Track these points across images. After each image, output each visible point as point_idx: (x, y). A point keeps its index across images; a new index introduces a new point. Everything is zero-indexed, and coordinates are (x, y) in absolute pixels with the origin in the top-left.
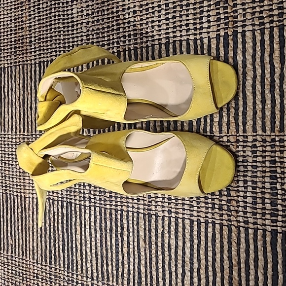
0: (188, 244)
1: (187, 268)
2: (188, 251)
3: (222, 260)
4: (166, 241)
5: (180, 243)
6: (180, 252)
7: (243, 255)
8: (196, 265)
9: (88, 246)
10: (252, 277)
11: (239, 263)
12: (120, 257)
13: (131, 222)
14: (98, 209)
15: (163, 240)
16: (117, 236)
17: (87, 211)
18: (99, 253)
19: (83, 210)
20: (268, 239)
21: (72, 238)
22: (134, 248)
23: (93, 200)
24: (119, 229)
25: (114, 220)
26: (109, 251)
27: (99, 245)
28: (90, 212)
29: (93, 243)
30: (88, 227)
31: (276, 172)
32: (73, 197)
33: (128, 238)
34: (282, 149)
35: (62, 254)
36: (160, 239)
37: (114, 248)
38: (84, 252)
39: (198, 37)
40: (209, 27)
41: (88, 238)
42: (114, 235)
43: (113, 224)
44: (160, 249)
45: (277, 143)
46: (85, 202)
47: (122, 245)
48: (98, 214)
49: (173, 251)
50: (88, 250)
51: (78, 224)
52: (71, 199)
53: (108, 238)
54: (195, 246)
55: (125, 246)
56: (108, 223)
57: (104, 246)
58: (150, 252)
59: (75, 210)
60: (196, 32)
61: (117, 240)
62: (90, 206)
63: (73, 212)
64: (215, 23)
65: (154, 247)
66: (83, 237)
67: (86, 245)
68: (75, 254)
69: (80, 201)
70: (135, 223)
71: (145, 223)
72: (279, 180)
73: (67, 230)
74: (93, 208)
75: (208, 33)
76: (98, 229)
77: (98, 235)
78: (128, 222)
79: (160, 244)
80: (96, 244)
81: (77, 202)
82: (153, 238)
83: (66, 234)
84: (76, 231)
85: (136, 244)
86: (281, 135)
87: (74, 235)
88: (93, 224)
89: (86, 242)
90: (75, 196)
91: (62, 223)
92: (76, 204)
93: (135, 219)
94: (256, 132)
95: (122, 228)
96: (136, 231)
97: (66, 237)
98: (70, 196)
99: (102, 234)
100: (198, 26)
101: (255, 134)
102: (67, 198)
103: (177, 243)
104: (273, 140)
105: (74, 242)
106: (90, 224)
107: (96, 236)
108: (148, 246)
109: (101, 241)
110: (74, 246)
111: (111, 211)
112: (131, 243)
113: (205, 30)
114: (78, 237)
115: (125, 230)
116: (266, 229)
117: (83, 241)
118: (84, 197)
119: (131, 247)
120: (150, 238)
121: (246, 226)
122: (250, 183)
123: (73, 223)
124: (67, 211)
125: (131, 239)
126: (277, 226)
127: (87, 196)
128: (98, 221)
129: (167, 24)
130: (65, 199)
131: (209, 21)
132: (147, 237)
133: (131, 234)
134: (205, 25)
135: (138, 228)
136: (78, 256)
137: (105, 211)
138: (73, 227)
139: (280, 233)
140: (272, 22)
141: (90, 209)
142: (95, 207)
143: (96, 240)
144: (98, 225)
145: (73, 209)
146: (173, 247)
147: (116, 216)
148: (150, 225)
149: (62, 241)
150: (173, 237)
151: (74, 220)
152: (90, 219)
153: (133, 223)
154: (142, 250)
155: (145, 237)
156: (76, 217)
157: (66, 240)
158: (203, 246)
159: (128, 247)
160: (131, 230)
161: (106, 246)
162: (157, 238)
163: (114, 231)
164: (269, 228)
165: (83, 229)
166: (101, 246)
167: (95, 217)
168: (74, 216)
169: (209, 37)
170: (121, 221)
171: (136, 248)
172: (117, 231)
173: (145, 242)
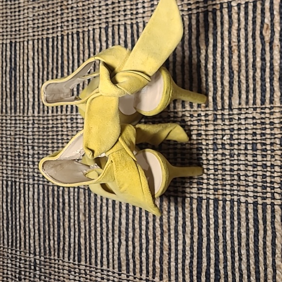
0: (124, 215)
1: (123, 238)
2: (124, 221)
3: (154, 228)
4: (104, 213)
5: (117, 215)
6: (117, 223)
7: (173, 222)
8: (131, 234)
9: (32, 222)
10: (180, 242)
11: (169, 230)
12: (62, 231)
13: (72, 197)
14: (41, 187)
15: (101, 213)
16: (58, 211)
17: (31, 189)
18: (42, 229)
19: (27, 189)
20: (195, 206)
21: (16, 216)
22: (74, 222)
23: (36, 178)
24: (61, 204)
25: (56, 196)
26: (51, 226)
27: (41, 221)
28: (34, 189)
29: (36, 220)
30: (31, 204)
31: (201, 144)
32: (17, 176)
33: (69, 212)
34: (207, 123)
35: (6, 233)
36: (98, 212)
37: (56, 223)
38: (27, 229)
39: (134, 21)
40: (144, 12)
41: (31, 215)
42: (56, 211)
43: (56, 200)
44: (98, 221)
45: (203, 118)
46: (29, 180)
47: (64, 220)
48: (41, 191)
49: (110, 222)
50: (31, 227)
51: (22, 202)
52: (16, 178)
53: (51, 214)
54: (131, 217)
55: (67, 220)
56: (51, 199)
57: (47, 222)
58: (90, 224)
59: (20, 188)
60: (132, 17)
61: (59, 215)
62: (34, 185)
63: (18, 191)
64: (150, 9)
65: (93, 219)
66: (27, 215)
67: (29, 222)
68: (18, 231)
69: (24, 179)
70: (76, 198)
71: (85, 197)
72: (205, 151)
73: (11, 208)
74: (36, 186)
75: (143, 17)
76: (41, 205)
77: (41, 212)
78: (69, 197)
79: (98, 217)
80: (39, 220)
81: (22, 181)
82: (93, 211)
83: (10, 212)
84: (20, 209)
85: (76, 218)
86: (207, 111)
87: (18, 213)
88: (36, 201)
89: (29, 218)
90: (20, 175)
91: (7, 202)
92: (20, 183)
93: (76, 194)
94: (185, 108)
95: (64, 204)
96: (76, 206)
97: (10, 215)
98: (15, 175)
99: (44, 210)
100: (134, 12)
101: (184, 110)
102: (12, 177)
103: (114, 214)
104: (199, 115)
105: (18, 220)
106: (34, 201)
107: (39, 213)
108: (87, 219)
109: (44, 216)
110: (18, 224)
111: (53, 188)
112: (72, 217)
113: (140, 15)
114: (22, 214)
115: (67, 205)
116: (193, 197)
117: (27, 219)
118: (28, 176)
119: (72, 221)
120: (90, 211)
121: (176, 195)
122: (179, 155)
123: (18, 202)
124: (12, 190)
125: (72, 213)
126: (202, 193)
127: (31, 174)
128: (41, 198)
129: (107, 10)
130: (10, 179)
131: (144, 7)
132: (87, 211)
133: (72, 209)
134: (141, 11)
135: (78, 202)
136: (21, 233)
137: (48, 188)
138: (18, 205)
139: (205, 199)
140: (198, 8)
141: (34, 186)
142: (39, 185)
143: (39, 217)
144: (41, 202)
145: (17, 187)
146: (110, 219)
147: (58, 192)
148: (89, 199)
149: (7, 219)
150: (110, 209)
151: (18, 198)
152: (33, 196)
153: (74, 198)
154: (82, 223)
155: (85, 210)
156: (20, 195)
157: (10, 219)
158: (137, 217)
159: (69, 221)
160: (72, 205)
161: (48, 222)
162: (96, 211)
163: (56, 207)
164: (195, 196)
165: (27, 207)
166: (44, 222)
167: (39, 194)
168: (18, 194)
169: (144, 21)
170: (63, 196)
171: (76, 222)
172: (58, 206)
173: (85, 215)
